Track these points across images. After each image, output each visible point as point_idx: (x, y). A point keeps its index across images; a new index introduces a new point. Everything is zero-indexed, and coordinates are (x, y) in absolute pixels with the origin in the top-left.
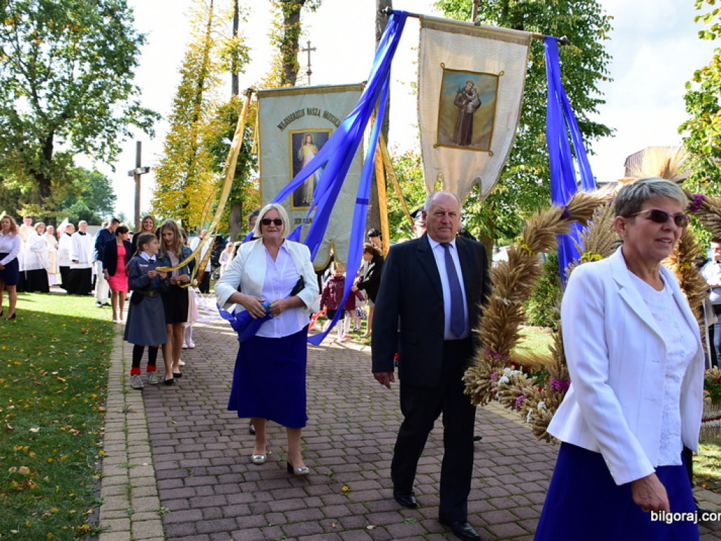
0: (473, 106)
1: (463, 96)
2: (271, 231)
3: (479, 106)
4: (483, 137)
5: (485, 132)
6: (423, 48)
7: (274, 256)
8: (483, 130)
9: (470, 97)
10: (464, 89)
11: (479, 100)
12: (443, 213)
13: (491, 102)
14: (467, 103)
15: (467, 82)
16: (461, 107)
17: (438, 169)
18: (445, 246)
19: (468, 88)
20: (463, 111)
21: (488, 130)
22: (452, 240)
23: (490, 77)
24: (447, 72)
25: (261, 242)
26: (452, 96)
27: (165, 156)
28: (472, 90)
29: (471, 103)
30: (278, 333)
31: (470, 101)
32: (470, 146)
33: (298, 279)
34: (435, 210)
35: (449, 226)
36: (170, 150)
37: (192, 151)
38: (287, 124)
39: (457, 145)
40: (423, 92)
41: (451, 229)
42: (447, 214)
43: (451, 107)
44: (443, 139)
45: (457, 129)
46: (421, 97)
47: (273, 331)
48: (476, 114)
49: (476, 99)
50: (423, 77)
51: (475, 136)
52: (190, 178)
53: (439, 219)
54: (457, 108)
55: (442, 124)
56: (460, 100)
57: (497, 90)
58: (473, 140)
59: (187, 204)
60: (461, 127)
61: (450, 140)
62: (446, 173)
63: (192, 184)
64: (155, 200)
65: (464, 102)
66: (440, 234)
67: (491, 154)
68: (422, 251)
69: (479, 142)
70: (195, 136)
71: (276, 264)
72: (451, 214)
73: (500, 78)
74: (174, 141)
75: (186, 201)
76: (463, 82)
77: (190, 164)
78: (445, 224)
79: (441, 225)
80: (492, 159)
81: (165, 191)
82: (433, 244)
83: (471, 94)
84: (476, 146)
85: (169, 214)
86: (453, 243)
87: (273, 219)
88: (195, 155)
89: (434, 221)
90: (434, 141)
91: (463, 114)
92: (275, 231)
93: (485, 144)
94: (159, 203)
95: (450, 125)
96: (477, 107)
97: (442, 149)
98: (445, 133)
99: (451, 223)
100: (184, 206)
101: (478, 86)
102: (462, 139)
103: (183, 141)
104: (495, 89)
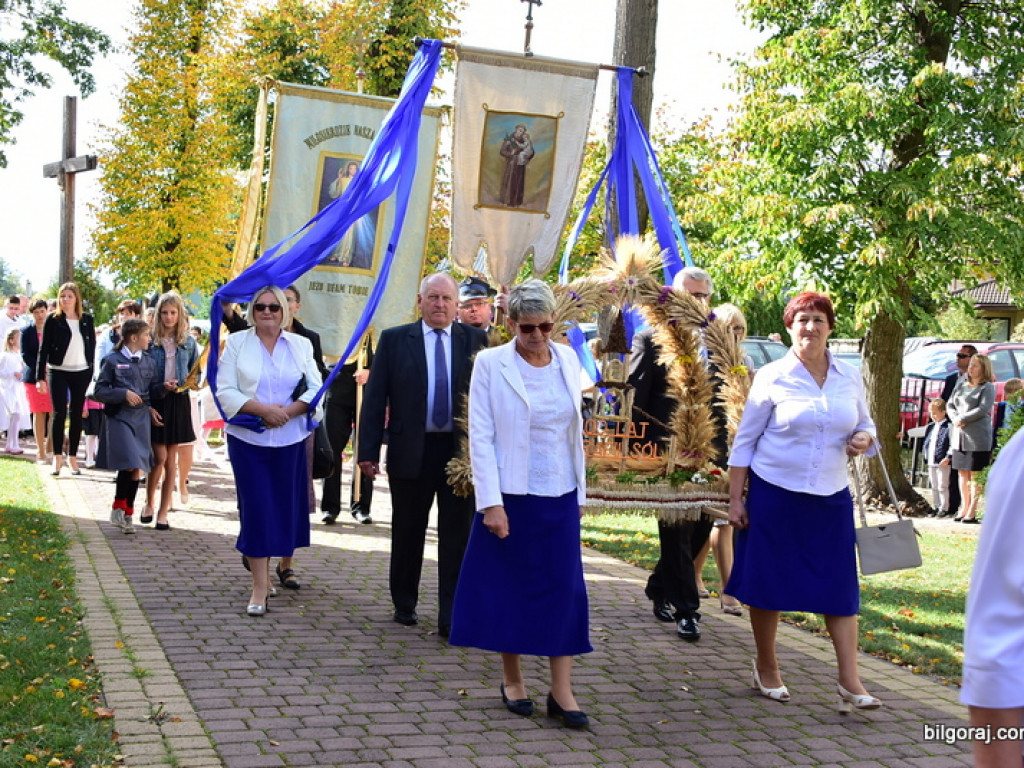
0: (525, 156)
1: (513, 144)
2: (265, 319)
3: (532, 156)
4: (538, 195)
5: (540, 189)
6: (460, 85)
7: (270, 348)
8: (538, 186)
9: (521, 145)
10: (513, 136)
11: (532, 149)
12: (437, 297)
13: (548, 150)
14: (518, 153)
15: (517, 127)
16: (509, 158)
17: (479, 235)
18: (438, 332)
19: (519, 133)
20: (512, 162)
21: (544, 186)
22: (446, 325)
23: (545, 120)
24: (491, 115)
25: (254, 332)
26: (499, 143)
27: (124, 129)
28: (524, 136)
29: (522, 153)
30: (274, 441)
31: (522, 150)
32: (521, 207)
33: (300, 378)
34: (430, 292)
35: (443, 310)
36: (138, 116)
37: (187, 119)
38: (320, 141)
39: (505, 205)
40: (460, 140)
41: (445, 313)
42: (441, 298)
43: (496, 158)
44: (487, 198)
45: (504, 185)
46: (456, 146)
47: (268, 439)
48: (528, 167)
49: (529, 147)
50: (460, 121)
51: (527, 194)
52: (183, 182)
53: (433, 303)
54: (504, 159)
55: (484, 179)
56: (508, 149)
57: (555, 136)
58: (525, 199)
59: (177, 242)
60: (509, 184)
61: (496, 200)
62: (491, 240)
63: (188, 195)
64: (103, 231)
65: (513, 152)
66: (434, 318)
67: (548, 217)
68: (413, 337)
69: (532, 200)
70: (194, 85)
71: (273, 358)
72: (446, 298)
73: (560, 121)
74: (145, 96)
75: (174, 234)
76: (511, 127)
77: (182, 149)
78: (439, 308)
79: (435, 309)
80: (549, 223)
81: (125, 211)
82: (426, 329)
83: (522, 141)
84: (529, 206)
85: (135, 265)
86: (448, 330)
87: (268, 304)
88: (193, 128)
89: (428, 304)
90: (474, 200)
91: (512, 167)
92: (269, 319)
93: (540, 203)
94: (111, 240)
95: (496, 181)
96: (530, 158)
97: (485, 211)
98: (489, 191)
99: (445, 307)
100: (170, 247)
101: (532, 130)
102: (512, 198)
103: (164, 97)
104: (553, 134)
